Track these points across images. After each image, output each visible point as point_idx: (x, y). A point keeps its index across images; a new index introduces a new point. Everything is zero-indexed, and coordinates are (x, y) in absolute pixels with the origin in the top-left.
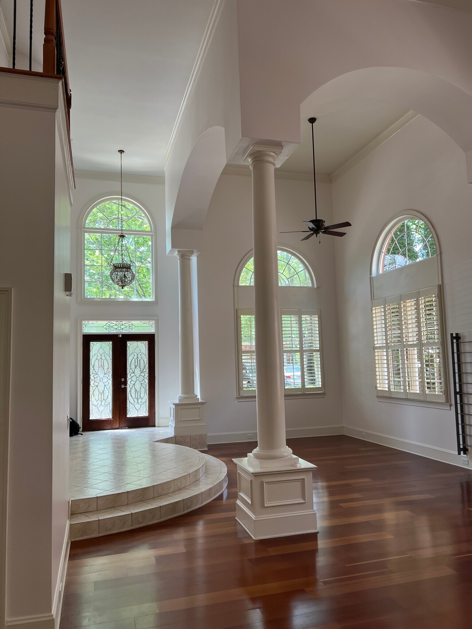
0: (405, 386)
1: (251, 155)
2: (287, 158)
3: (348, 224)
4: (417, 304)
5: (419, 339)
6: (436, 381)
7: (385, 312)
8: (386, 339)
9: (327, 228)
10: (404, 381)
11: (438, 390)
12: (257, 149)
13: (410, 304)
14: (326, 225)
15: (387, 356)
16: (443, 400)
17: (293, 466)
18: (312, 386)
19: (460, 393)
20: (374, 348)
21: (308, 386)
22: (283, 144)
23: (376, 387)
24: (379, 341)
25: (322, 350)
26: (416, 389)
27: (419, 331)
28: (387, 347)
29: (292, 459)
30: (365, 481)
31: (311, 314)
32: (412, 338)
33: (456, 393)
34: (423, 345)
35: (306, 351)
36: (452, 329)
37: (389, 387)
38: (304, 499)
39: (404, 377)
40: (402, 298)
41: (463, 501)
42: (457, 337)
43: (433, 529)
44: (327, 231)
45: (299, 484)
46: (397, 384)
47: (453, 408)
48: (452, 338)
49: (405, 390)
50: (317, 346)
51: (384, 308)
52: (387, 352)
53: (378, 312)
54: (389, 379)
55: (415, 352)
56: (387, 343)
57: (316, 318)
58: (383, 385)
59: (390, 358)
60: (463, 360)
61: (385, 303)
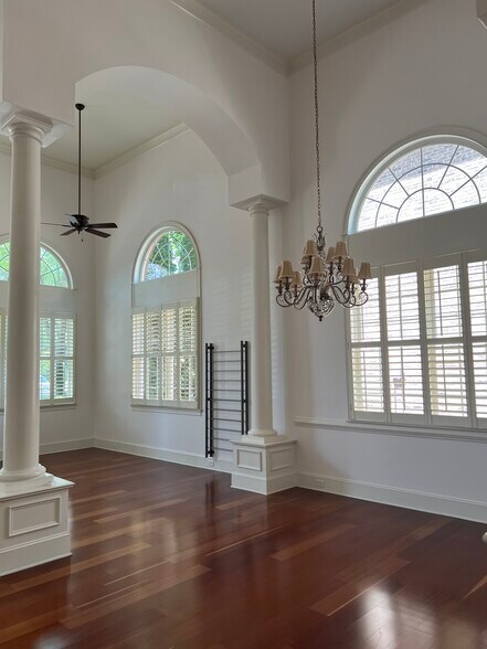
0: (160, 394)
1: (13, 124)
2: (55, 139)
3: (113, 226)
4: (177, 314)
5: (177, 348)
6: (190, 388)
7: (145, 320)
8: (145, 348)
9: (91, 226)
10: (160, 389)
11: (191, 397)
12: (20, 119)
13: (170, 313)
14: (90, 222)
15: (145, 364)
16: (195, 407)
17: (46, 485)
18: (61, 397)
19: (211, 399)
20: (132, 356)
21: (56, 397)
22: (53, 121)
23: (132, 396)
24: (137, 349)
25: (75, 358)
26: (171, 397)
27: (178, 340)
28: (145, 355)
29: (45, 477)
30: (119, 492)
31: (64, 317)
32: (170, 347)
33: (207, 399)
34: (180, 354)
35: (57, 358)
36: (207, 340)
37: (145, 396)
38: (58, 521)
39: (160, 385)
40: (162, 307)
41: (207, 502)
42: (211, 347)
43: (178, 534)
44: (91, 229)
45: (52, 505)
46: (153, 392)
47: (204, 413)
48: (207, 348)
49: (160, 398)
50: (70, 352)
51: (145, 316)
52: (145, 360)
53: (138, 320)
54: (145, 387)
55: (172, 360)
56: (145, 351)
57: (70, 323)
58: (138, 394)
59: (148, 366)
60: (215, 368)
61: (146, 311)
